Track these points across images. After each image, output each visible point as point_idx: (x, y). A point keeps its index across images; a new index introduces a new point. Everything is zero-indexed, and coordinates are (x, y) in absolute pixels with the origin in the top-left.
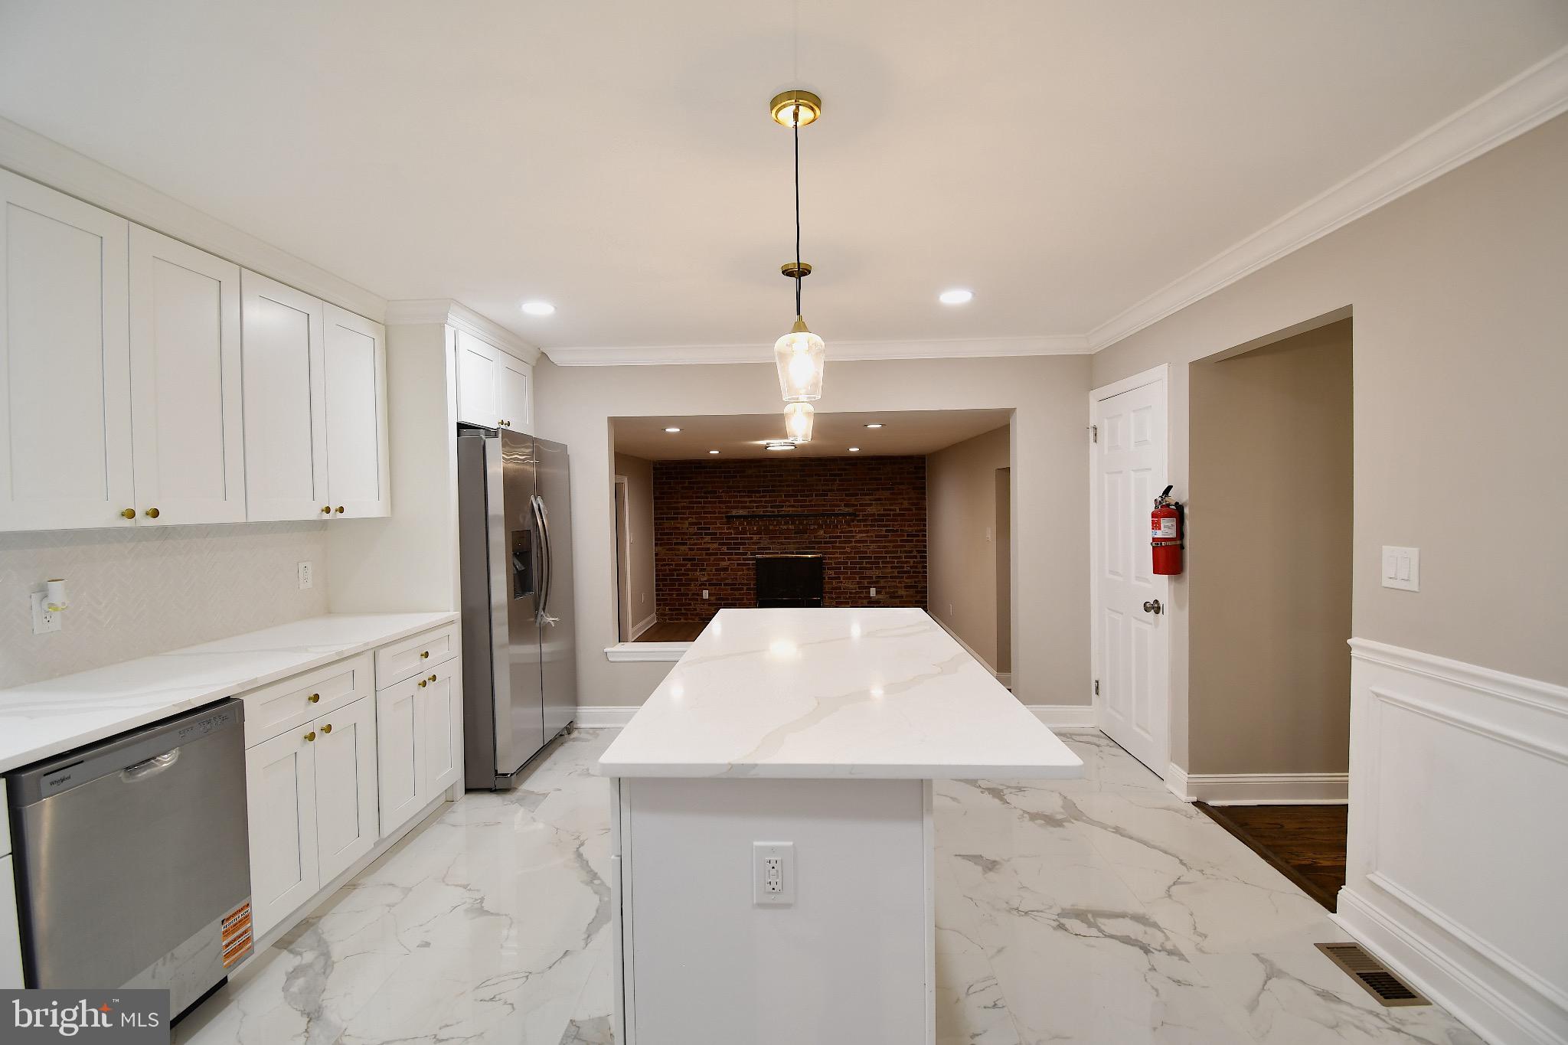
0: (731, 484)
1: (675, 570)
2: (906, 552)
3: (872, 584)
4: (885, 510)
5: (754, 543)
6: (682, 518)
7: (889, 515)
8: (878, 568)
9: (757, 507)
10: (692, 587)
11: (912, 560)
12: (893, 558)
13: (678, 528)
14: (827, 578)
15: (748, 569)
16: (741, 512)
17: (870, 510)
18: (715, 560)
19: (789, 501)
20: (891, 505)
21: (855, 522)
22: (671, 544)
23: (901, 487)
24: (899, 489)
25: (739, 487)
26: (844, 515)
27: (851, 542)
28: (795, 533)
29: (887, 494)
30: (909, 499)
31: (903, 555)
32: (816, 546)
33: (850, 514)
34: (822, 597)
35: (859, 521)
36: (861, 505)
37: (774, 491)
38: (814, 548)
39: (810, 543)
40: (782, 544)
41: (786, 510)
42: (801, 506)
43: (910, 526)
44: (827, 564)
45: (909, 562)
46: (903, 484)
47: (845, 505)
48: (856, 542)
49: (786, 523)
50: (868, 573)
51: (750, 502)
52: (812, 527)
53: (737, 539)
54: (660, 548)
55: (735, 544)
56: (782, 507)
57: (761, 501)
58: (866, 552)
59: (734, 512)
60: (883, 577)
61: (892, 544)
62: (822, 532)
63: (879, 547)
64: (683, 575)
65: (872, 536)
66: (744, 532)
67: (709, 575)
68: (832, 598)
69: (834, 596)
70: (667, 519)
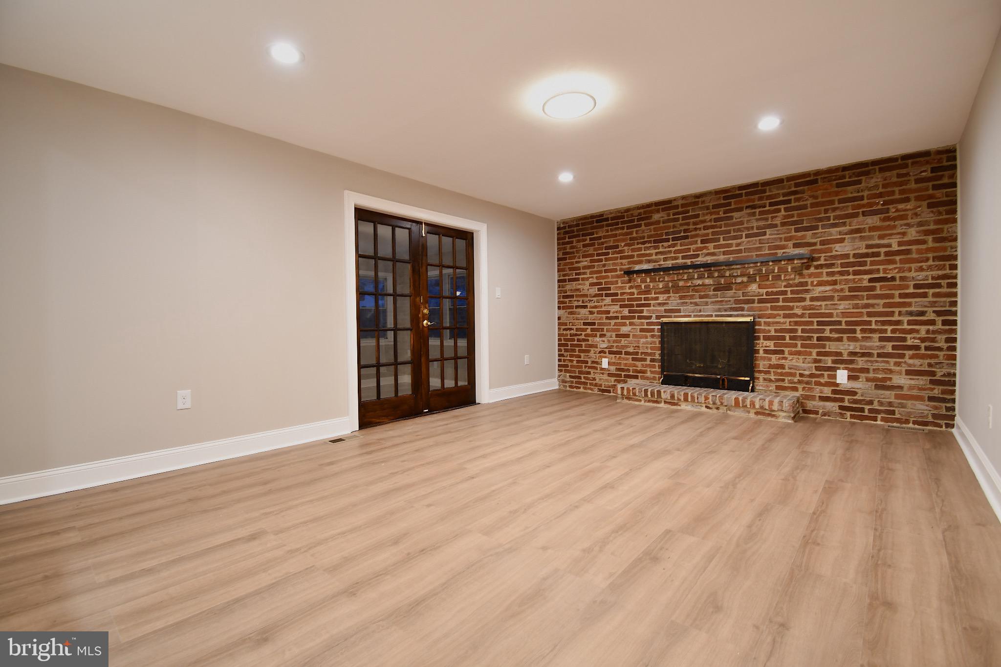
0: (635, 235)
1: (576, 335)
2: (911, 314)
3: (840, 361)
4: (868, 247)
5: (659, 304)
6: (583, 279)
7: (878, 254)
8: (855, 339)
9: (665, 259)
10: (592, 354)
11: (923, 329)
12: (884, 323)
13: (578, 290)
14: (761, 352)
15: (653, 336)
16: (645, 267)
17: (838, 249)
18: (616, 324)
19: (706, 248)
20: (881, 237)
21: (812, 270)
22: (572, 307)
23: (901, 206)
24: (897, 211)
25: (643, 237)
26: (790, 259)
27: (804, 300)
28: (714, 290)
29: (873, 220)
30: (920, 224)
31: (905, 319)
32: (746, 306)
33: (800, 257)
34: (753, 379)
35: (817, 267)
36: (823, 243)
37: (686, 237)
38: (742, 309)
39: (737, 302)
40: (696, 304)
41: (701, 260)
42: (724, 253)
43: (921, 269)
44: (764, 331)
45: (917, 331)
46: (907, 200)
47: (796, 246)
48: (812, 299)
49: (701, 277)
50: (832, 347)
51: (657, 254)
52: (739, 280)
53: (640, 299)
54: (562, 312)
55: (638, 305)
56: (697, 256)
57: (670, 252)
58: (830, 315)
59: (637, 267)
60: (863, 355)
61: (881, 302)
62: (754, 287)
63: (856, 306)
64: (584, 340)
65: (842, 290)
66: (648, 292)
67: (609, 341)
68: (770, 380)
69: (773, 377)
70: (570, 280)
